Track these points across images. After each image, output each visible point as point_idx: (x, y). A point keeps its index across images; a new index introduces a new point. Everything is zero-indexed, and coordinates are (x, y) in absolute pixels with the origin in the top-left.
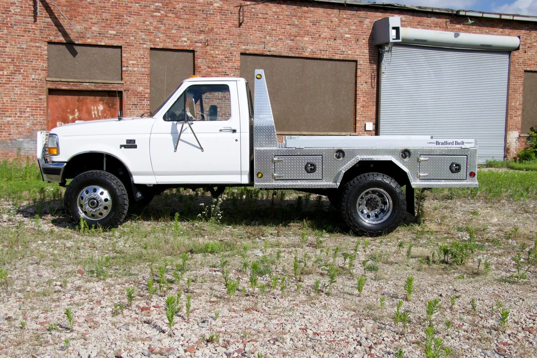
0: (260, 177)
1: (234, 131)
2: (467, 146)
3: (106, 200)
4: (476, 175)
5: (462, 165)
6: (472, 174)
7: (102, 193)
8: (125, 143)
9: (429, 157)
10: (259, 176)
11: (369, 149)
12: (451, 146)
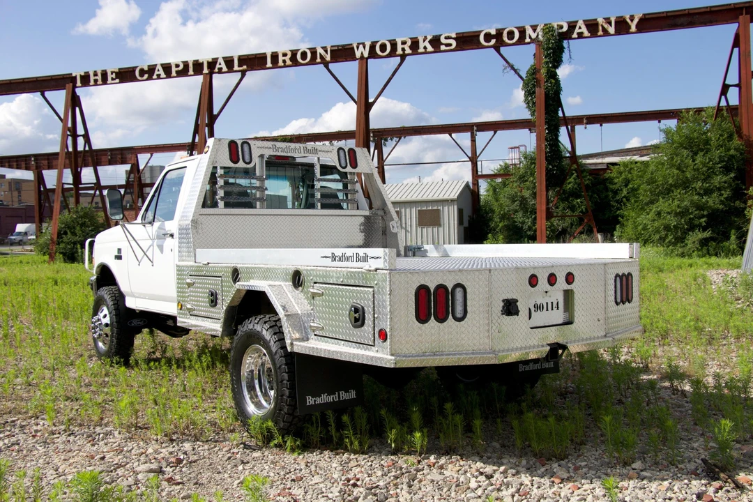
0: (181, 309)
1: (172, 236)
2: (373, 264)
3: (107, 325)
4: (388, 337)
5: (365, 308)
6: (383, 335)
7: (105, 316)
8: (117, 254)
9: (323, 288)
10: (180, 307)
11: (260, 268)
12: (349, 264)
